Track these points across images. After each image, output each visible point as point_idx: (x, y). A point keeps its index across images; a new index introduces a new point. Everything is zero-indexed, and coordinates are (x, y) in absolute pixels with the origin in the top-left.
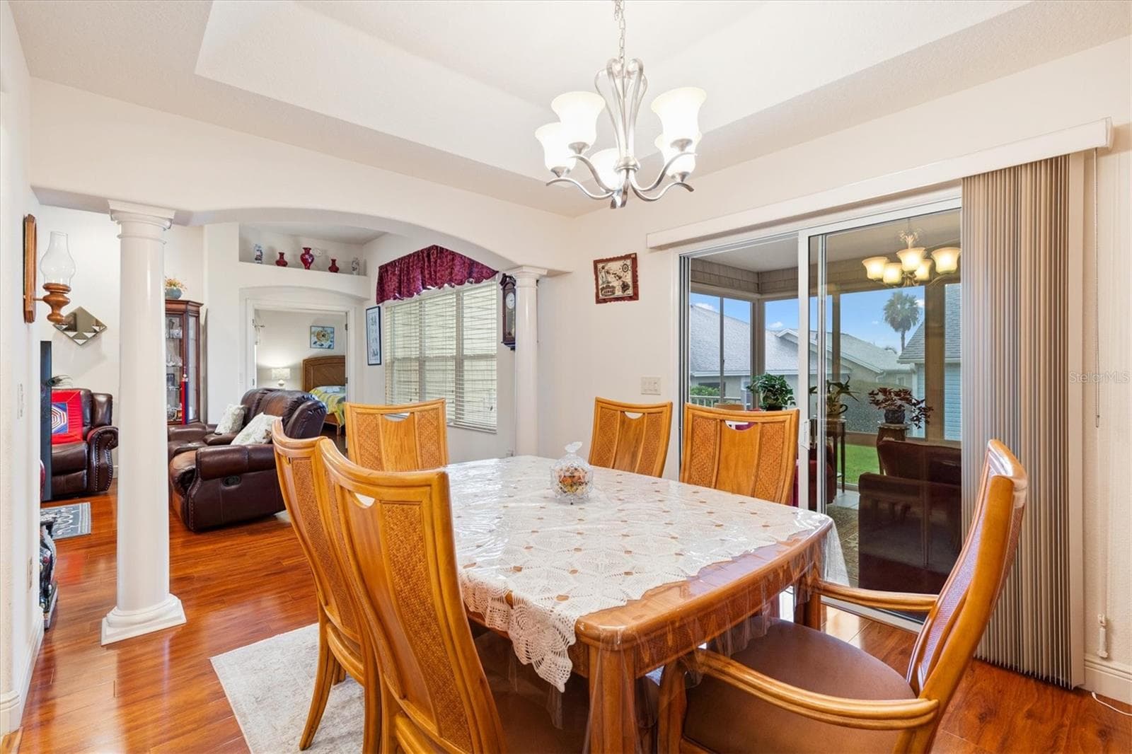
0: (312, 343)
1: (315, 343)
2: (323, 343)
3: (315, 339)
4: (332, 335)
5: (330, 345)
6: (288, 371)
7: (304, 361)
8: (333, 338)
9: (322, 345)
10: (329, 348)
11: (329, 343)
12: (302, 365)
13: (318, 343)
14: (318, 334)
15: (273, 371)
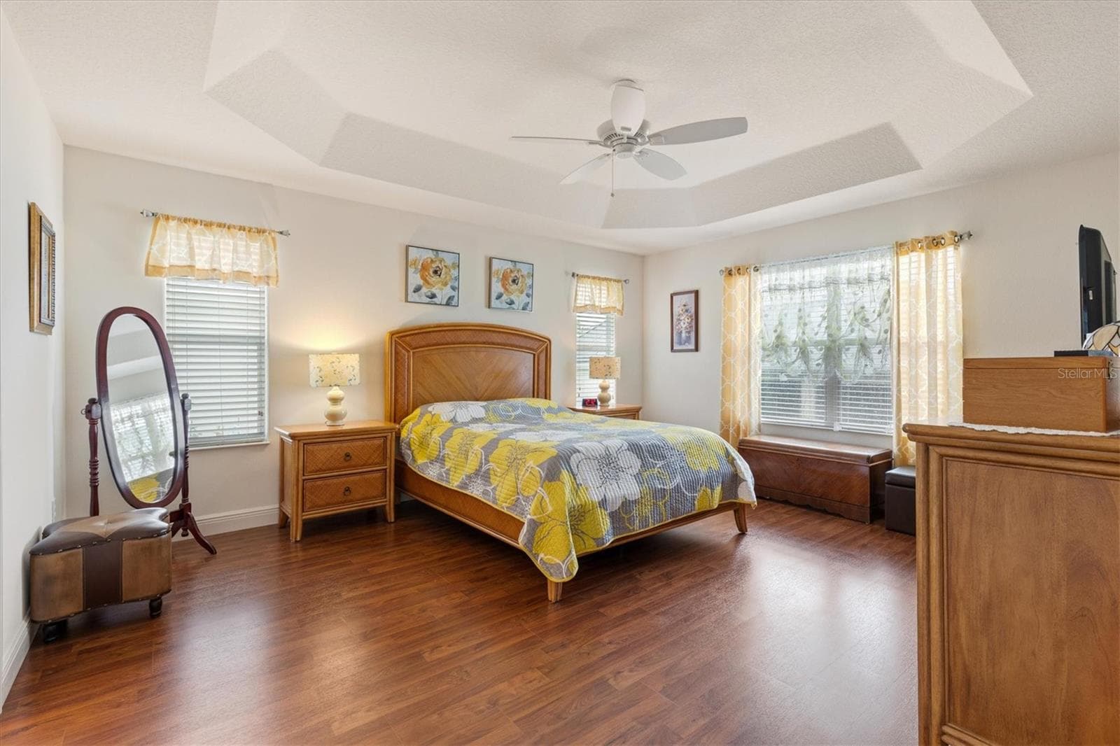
0: (411, 289)
1: (417, 290)
2: (434, 290)
3: (415, 280)
4: (454, 273)
5: (451, 298)
6: (354, 360)
7: (392, 334)
8: (457, 279)
9: (433, 296)
10: (448, 304)
11: (448, 291)
12: (387, 345)
13: (424, 290)
14: (424, 268)
15: (314, 362)
